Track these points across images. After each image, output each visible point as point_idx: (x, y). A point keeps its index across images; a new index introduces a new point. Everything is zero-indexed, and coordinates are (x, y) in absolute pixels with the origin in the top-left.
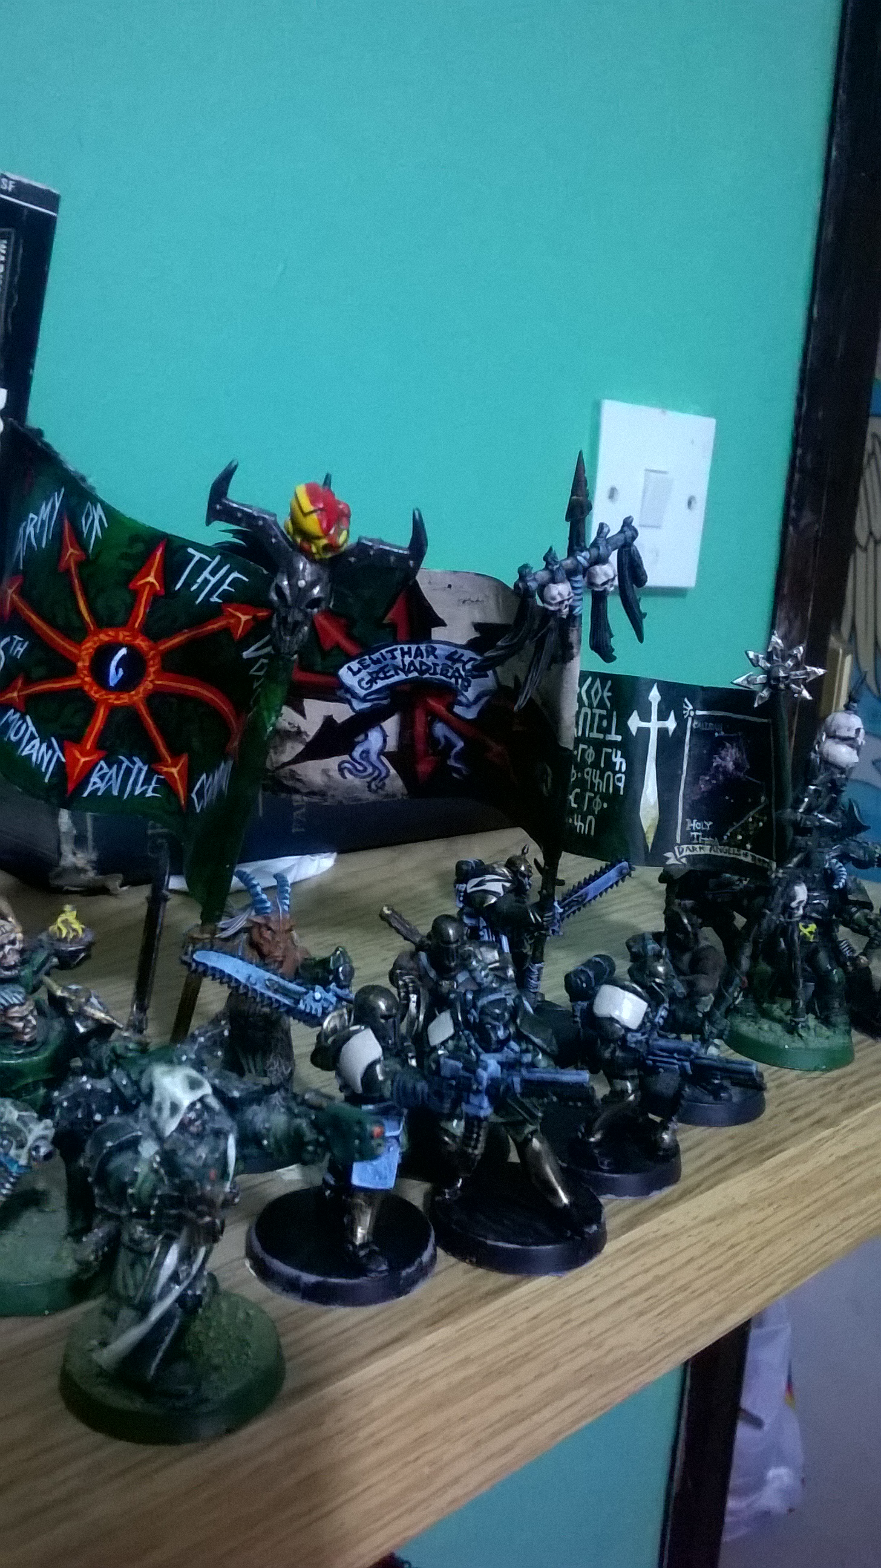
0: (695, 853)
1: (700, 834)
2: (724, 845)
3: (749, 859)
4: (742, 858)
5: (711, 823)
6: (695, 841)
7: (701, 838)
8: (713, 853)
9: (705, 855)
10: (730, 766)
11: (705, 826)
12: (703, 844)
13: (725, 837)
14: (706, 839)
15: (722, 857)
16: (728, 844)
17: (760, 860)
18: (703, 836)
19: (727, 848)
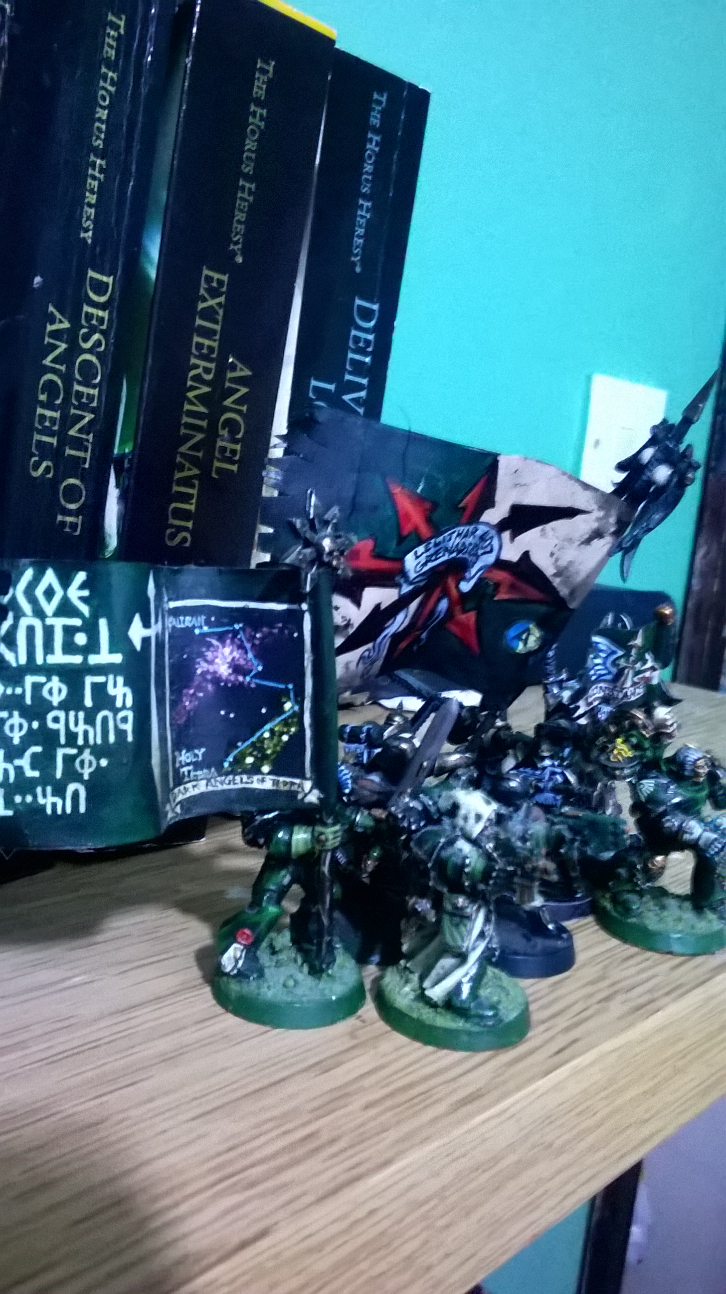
0: (188, 795)
1: (191, 768)
2: (227, 774)
3: (268, 785)
4: (256, 785)
5: (203, 750)
6: (186, 779)
7: (192, 774)
8: (210, 788)
9: (202, 794)
10: (224, 670)
11: (196, 756)
12: (196, 780)
13: (226, 765)
14: (199, 773)
15: (224, 791)
16: (233, 772)
17: (285, 783)
18: (195, 770)
19: (231, 777)
